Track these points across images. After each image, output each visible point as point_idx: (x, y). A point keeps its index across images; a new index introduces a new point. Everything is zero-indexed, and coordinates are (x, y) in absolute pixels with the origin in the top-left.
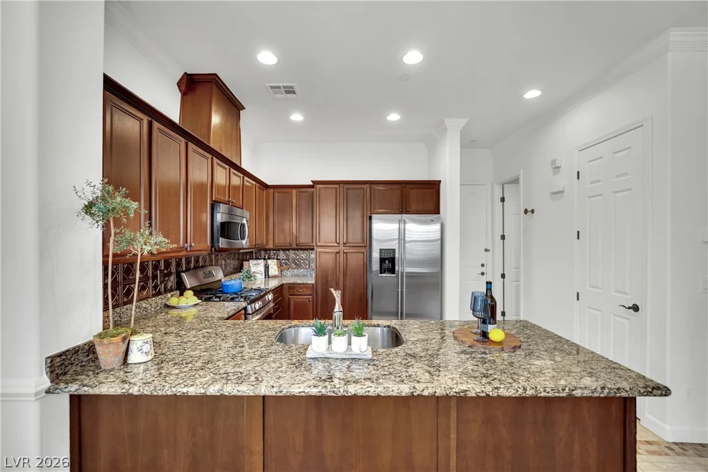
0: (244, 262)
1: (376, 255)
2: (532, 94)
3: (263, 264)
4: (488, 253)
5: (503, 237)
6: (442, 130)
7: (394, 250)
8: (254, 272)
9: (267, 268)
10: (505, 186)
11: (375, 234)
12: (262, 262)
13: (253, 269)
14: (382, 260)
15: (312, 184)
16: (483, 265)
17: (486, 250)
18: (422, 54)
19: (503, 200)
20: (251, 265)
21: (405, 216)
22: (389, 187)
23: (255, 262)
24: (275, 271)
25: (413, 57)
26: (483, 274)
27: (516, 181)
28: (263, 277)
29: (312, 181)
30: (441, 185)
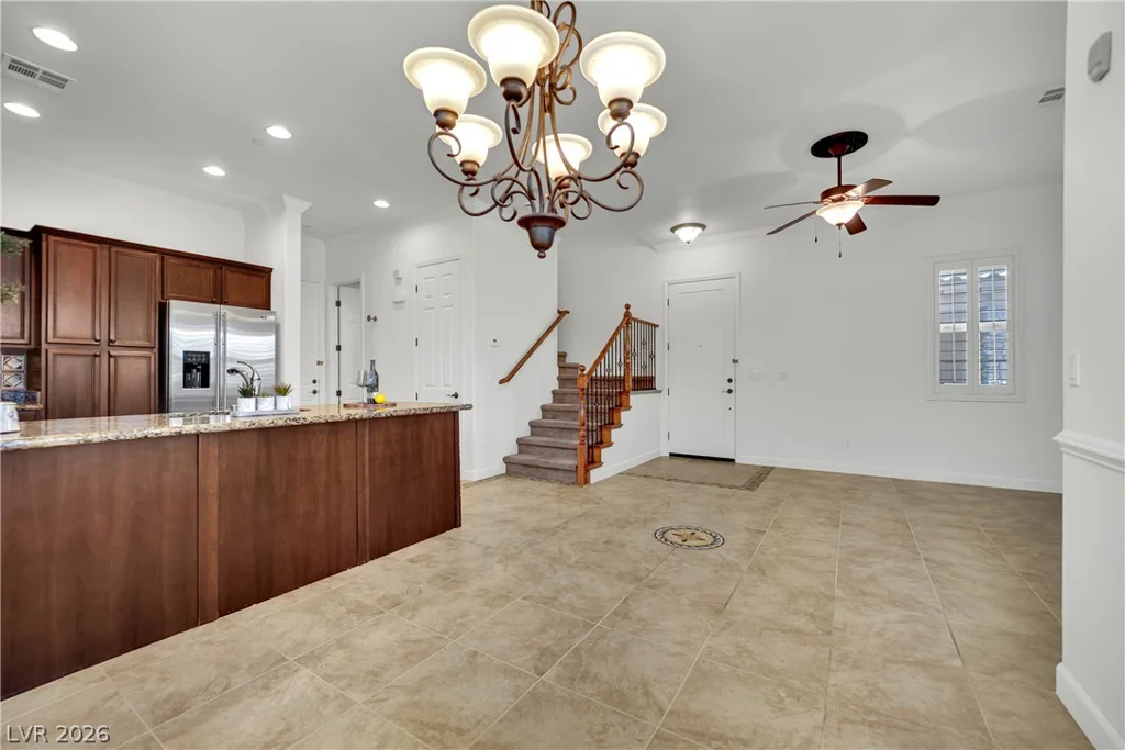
1: (176, 360)
2: (381, 204)
4: (321, 366)
5: (339, 348)
6: (280, 208)
7: (208, 354)
10: (342, 289)
14: (188, 368)
16: (315, 382)
17: (319, 363)
18: (289, 131)
19: (338, 304)
21: (224, 308)
22: (185, 261)
25: (279, 132)
26: (315, 392)
27: (357, 285)
30: (273, 274)
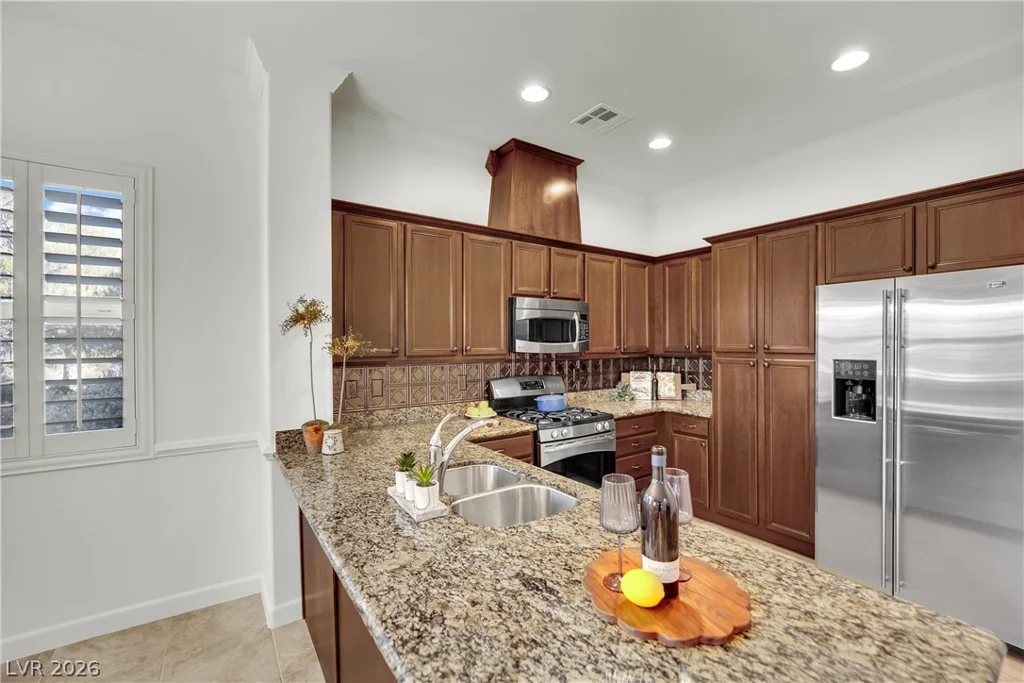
0: (623, 374)
1: (825, 373)
3: (650, 379)
7: (872, 364)
8: (635, 390)
9: (655, 383)
11: (822, 329)
12: (648, 375)
13: (634, 385)
14: (842, 386)
15: (709, 245)
20: (632, 379)
21: (903, 282)
23: (638, 374)
24: (670, 390)
28: (650, 398)
29: (707, 240)
